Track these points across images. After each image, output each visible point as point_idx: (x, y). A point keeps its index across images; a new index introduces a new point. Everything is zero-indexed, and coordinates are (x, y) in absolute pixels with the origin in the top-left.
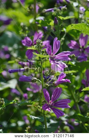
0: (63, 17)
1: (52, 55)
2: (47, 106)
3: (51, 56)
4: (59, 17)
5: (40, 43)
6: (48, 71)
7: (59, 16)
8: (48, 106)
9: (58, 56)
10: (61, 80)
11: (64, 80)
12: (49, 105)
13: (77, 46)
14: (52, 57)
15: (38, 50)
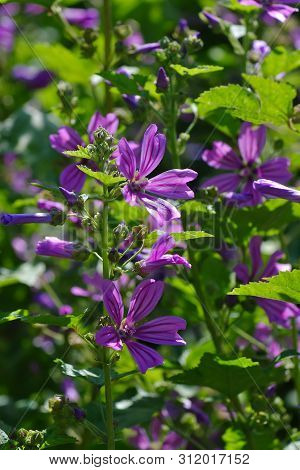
0: (186, 69)
1: (137, 179)
2: (113, 335)
3: (134, 180)
4: (172, 66)
5: (103, 138)
6: (124, 229)
7: (174, 64)
8: (117, 335)
9: (156, 181)
10: (162, 258)
11: (168, 257)
12: (121, 332)
13: (233, 160)
14: (137, 182)
15: (96, 159)
